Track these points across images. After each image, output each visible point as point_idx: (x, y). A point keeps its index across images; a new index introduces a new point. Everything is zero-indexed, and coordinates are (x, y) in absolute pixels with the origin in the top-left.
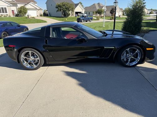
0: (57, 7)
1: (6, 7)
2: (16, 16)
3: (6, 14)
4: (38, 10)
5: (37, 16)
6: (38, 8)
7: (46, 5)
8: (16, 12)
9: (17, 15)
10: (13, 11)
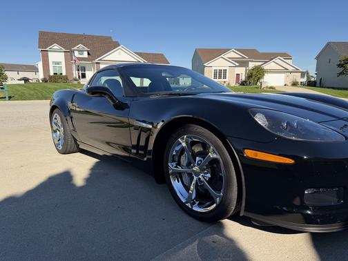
0: (340, 66)
1: (227, 68)
2: (241, 85)
3: (224, 80)
4: (291, 72)
5: (285, 85)
6: (291, 69)
7: (316, 61)
8: (243, 78)
9: (243, 84)
10: (238, 75)
